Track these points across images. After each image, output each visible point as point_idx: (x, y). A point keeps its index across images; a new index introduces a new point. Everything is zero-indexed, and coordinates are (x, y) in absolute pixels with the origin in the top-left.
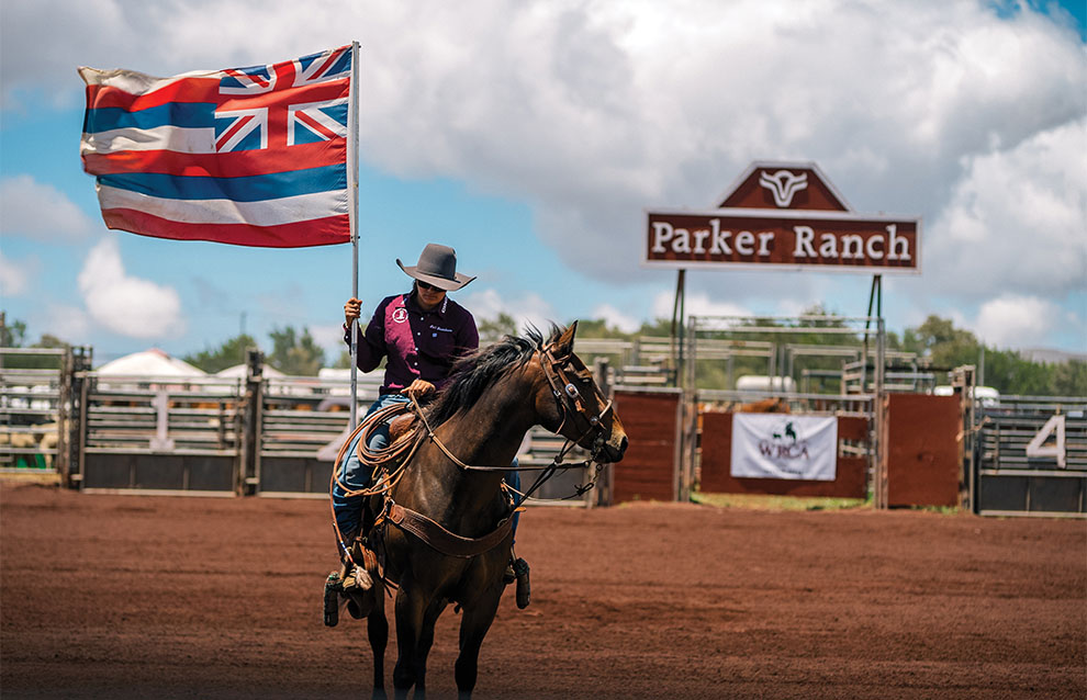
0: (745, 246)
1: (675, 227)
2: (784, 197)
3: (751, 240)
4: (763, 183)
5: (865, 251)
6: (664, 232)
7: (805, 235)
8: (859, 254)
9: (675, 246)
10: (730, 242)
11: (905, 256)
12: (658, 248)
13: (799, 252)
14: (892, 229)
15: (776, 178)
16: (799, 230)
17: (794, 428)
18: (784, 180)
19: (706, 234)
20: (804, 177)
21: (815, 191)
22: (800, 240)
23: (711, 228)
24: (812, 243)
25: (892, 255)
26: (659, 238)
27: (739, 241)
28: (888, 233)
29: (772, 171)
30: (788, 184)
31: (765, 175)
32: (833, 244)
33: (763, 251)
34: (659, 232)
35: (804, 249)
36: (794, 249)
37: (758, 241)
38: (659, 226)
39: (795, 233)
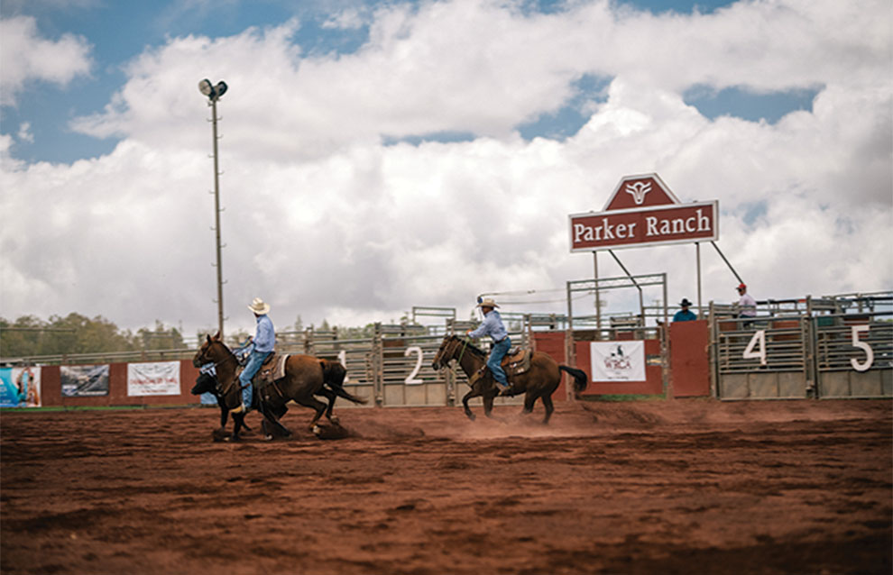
0: (622, 233)
1: (586, 226)
2: (639, 198)
3: (624, 229)
4: (628, 191)
5: (685, 229)
6: (580, 230)
7: (652, 222)
8: (682, 231)
9: (586, 238)
10: (613, 231)
11: (707, 228)
12: (578, 240)
13: (650, 233)
14: (699, 212)
15: (634, 187)
16: (649, 219)
17: (622, 349)
18: (639, 187)
19: (601, 228)
20: (649, 184)
21: (657, 193)
22: (650, 226)
23: (602, 224)
24: (656, 226)
25: (700, 229)
26: (578, 234)
27: (618, 230)
28: (697, 214)
29: (632, 182)
30: (641, 189)
31: (629, 186)
32: (667, 226)
33: (631, 235)
34: (577, 230)
35: (652, 231)
36: (647, 232)
37: (628, 228)
38: (577, 226)
39: (646, 221)
